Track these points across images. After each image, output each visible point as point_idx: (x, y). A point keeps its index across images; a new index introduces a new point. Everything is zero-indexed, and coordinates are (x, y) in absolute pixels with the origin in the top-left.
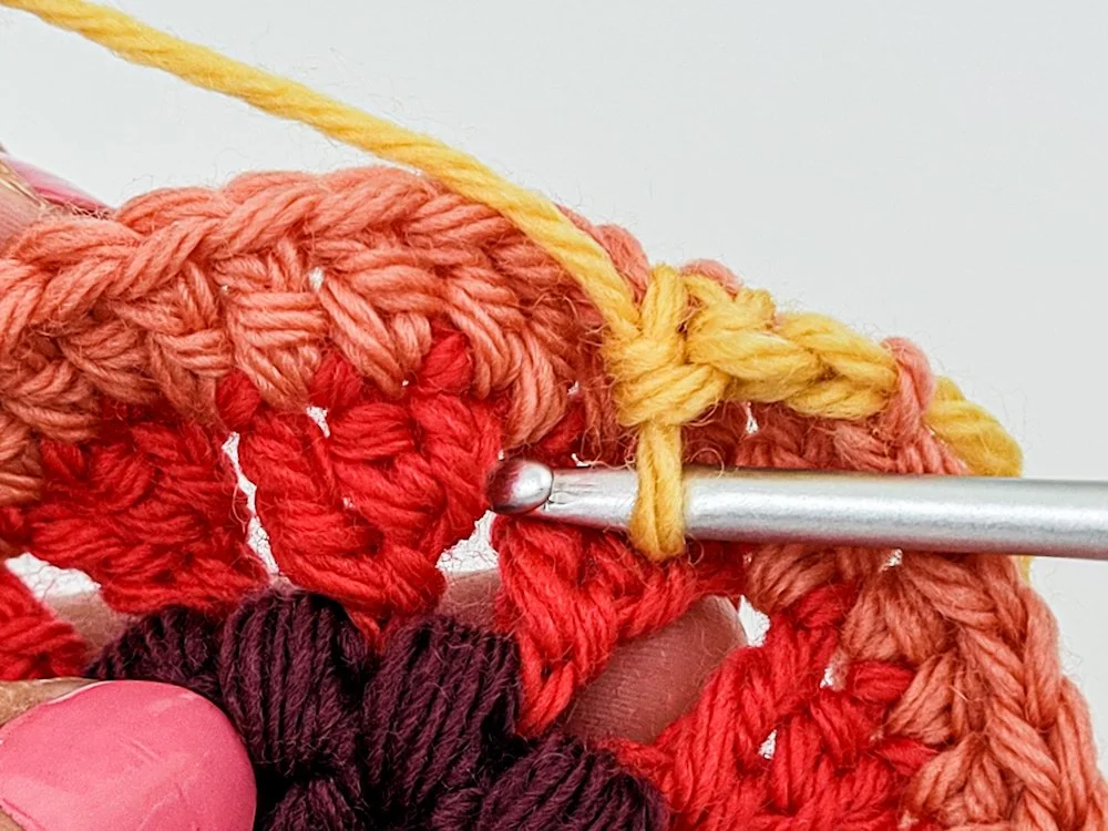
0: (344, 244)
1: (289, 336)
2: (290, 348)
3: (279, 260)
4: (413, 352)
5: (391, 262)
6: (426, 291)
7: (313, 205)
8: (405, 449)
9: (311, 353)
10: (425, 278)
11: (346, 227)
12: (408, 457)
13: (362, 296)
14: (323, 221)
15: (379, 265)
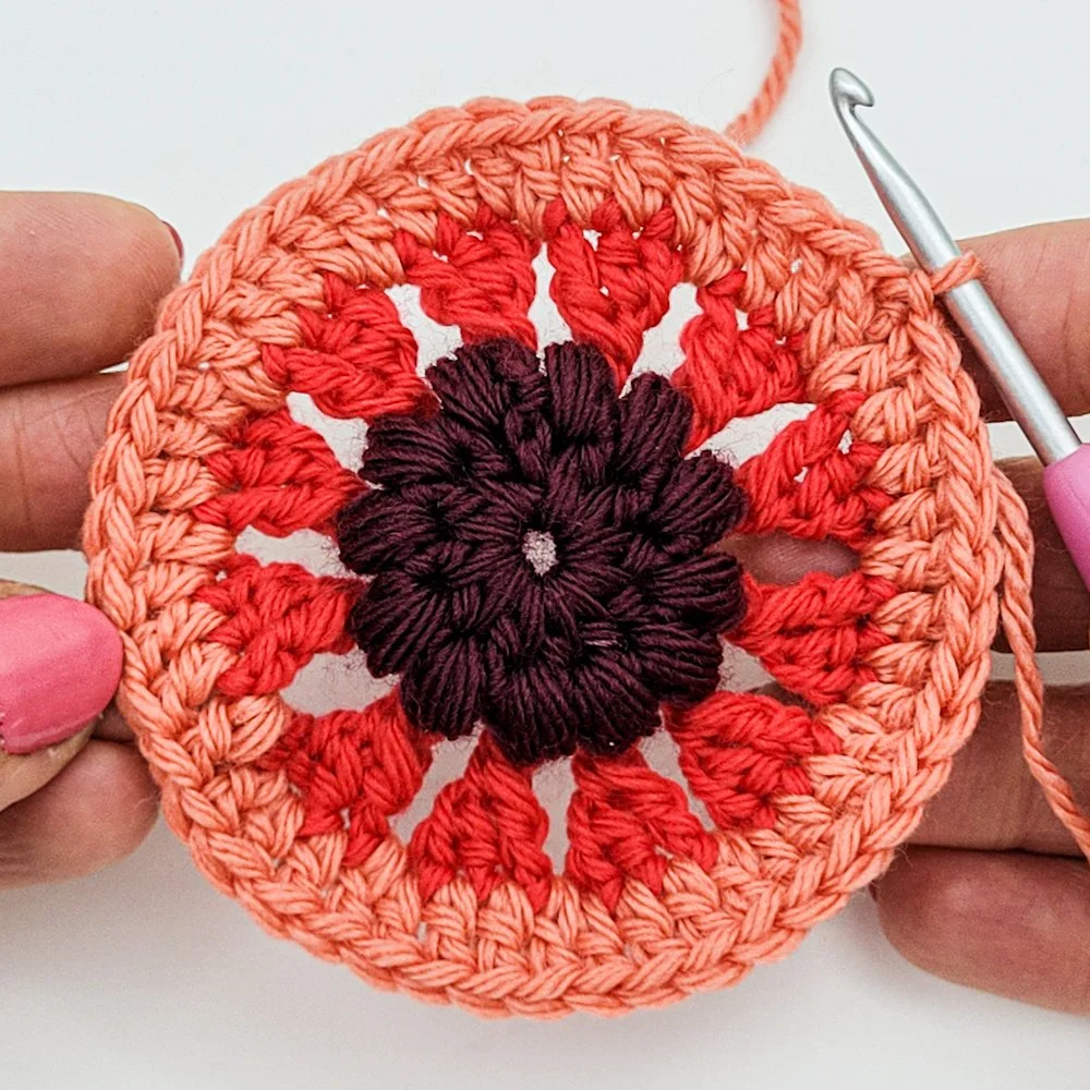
0: (634, 143)
1: (591, 181)
2: (589, 188)
3: (597, 143)
4: (649, 208)
5: (654, 158)
6: (666, 180)
7: (622, 118)
8: (635, 265)
9: (599, 196)
10: (669, 174)
11: (636, 134)
12: (636, 269)
13: (635, 171)
14: (625, 127)
15: (646, 158)
